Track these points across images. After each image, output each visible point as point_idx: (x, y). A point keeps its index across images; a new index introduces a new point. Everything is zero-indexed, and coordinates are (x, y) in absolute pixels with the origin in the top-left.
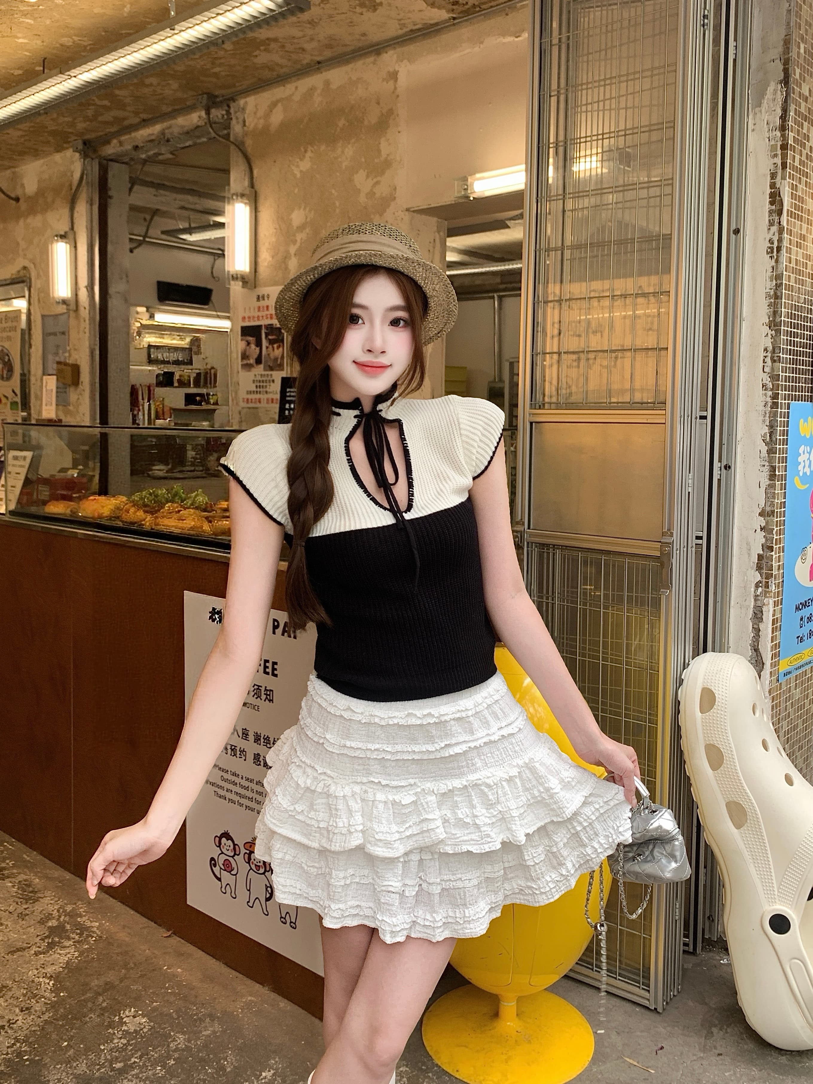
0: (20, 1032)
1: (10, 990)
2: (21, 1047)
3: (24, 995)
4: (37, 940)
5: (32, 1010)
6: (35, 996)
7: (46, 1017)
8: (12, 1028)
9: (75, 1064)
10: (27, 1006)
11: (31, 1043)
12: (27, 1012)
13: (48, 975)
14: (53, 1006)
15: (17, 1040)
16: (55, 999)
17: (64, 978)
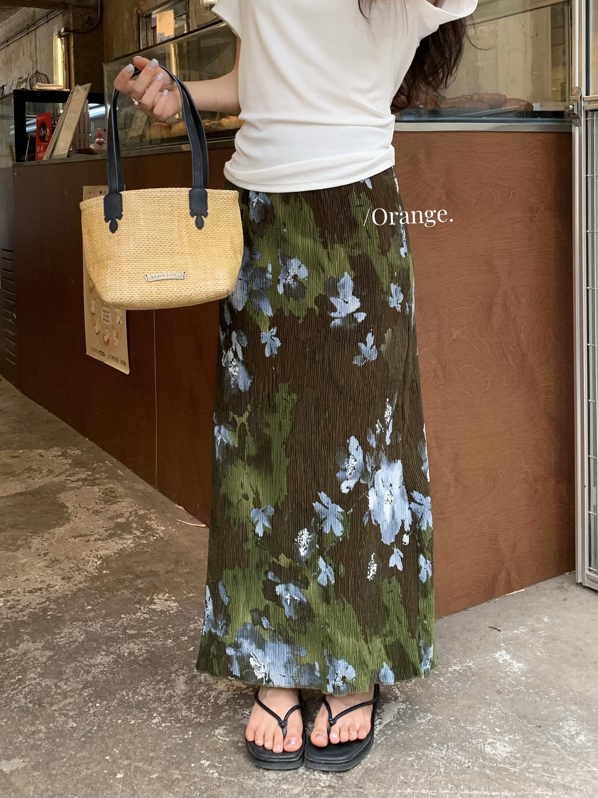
0: (53, 594)
1: (61, 563)
2: (49, 605)
3: (71, 568)
4: (101, 530)
5: (72, 580)
6: (80, 569)
7: (81, 586)
8: (48, 591)
9: (90, 623)
10: (70, 576)
11: (59, 603)
12: (67, 580)
13: (99, 556)
14: (93, 579)
15: (48, 599)
16: (97, 574)
17: (113, 560)
